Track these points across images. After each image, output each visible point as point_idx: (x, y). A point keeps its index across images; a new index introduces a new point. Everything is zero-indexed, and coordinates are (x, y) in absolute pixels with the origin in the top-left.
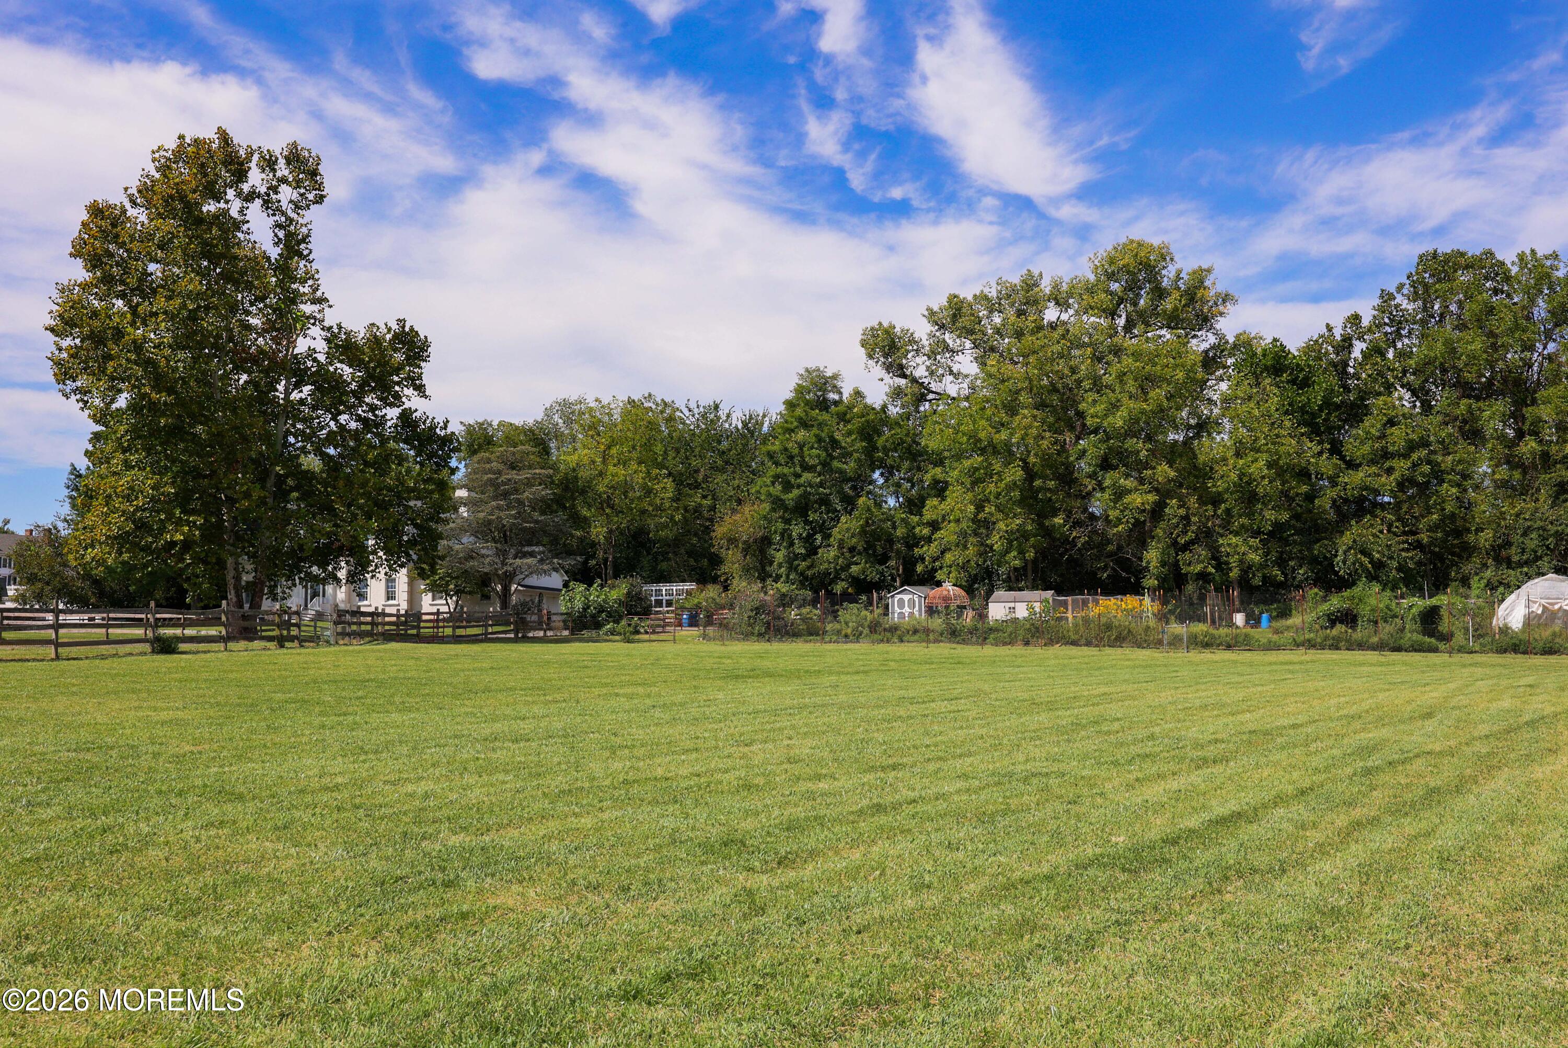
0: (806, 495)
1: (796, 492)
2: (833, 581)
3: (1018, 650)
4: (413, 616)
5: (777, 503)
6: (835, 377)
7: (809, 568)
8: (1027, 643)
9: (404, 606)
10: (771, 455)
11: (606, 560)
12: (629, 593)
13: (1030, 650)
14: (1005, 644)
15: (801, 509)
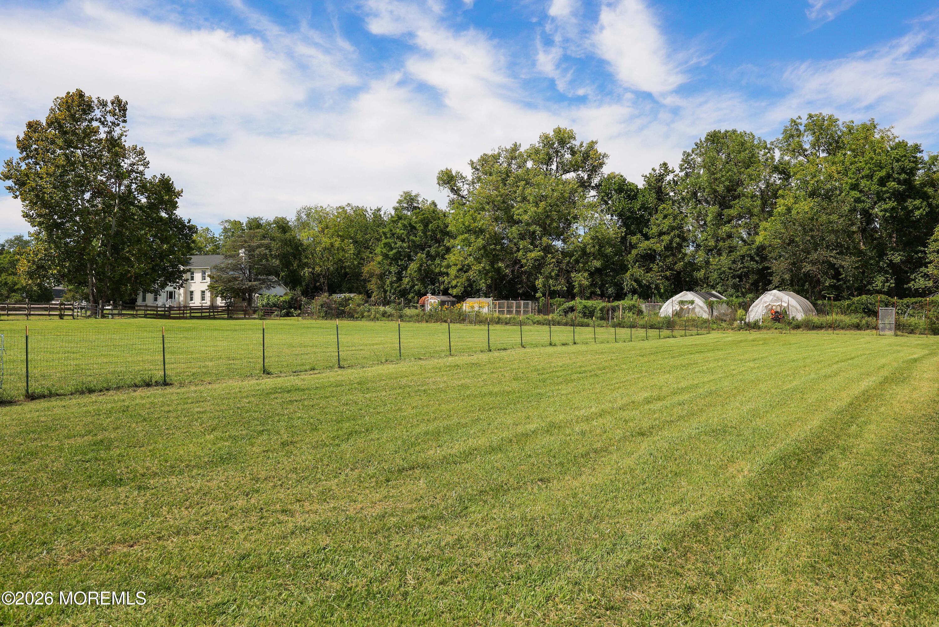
0: (399, 252)
1: (394, 251)
2: (409, 293)
3: (424, 325)
4: (213, 307)
5: (386, 256)
6: (416, 196)
7: (398, 287)
8: (427, 322)
9: (209, 304)
10: (385, 233)
11: (324, 283)
12: (292, 298)
13: (429, 325)
14: (419, 322)
15: (396, 259)
